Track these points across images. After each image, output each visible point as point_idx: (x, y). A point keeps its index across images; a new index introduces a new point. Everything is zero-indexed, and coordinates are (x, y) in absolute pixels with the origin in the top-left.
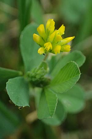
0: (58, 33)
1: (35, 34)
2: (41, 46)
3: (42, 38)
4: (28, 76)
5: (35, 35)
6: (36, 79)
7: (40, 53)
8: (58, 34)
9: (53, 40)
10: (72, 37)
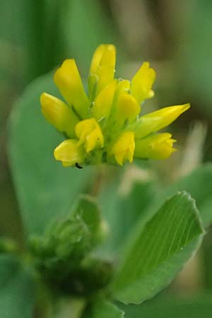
0: (127, 89)
1: (46, 94)
2: (67, 137)
3: (73, 109)
4: (33, 250)
5: (48, 98)
6: (55, 259)
7: (63, 160)
8: (129, 92)
9: (111, 116)
10: (180, 107)
